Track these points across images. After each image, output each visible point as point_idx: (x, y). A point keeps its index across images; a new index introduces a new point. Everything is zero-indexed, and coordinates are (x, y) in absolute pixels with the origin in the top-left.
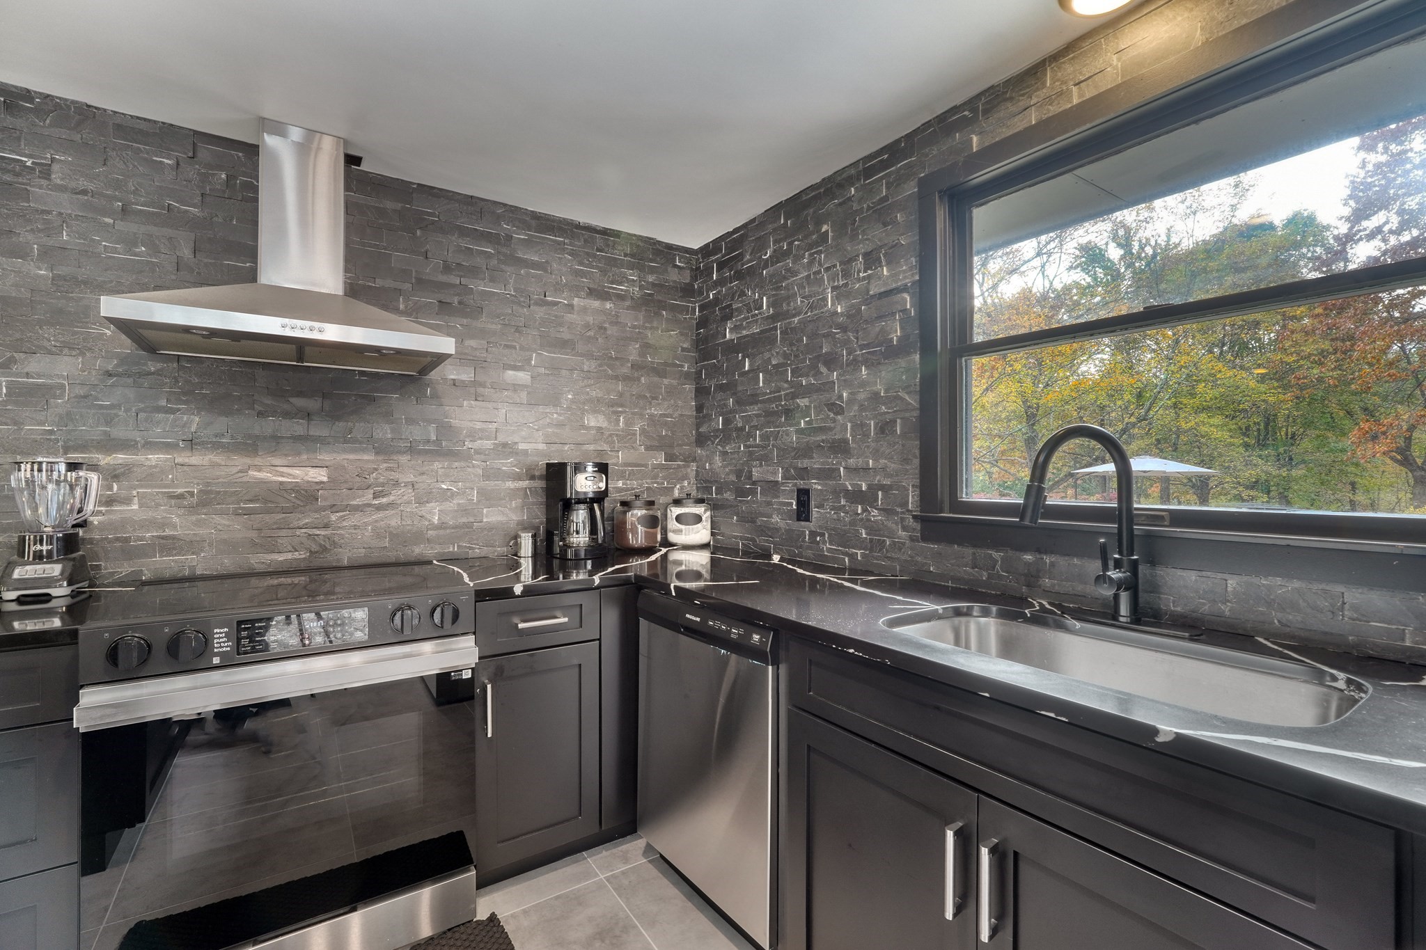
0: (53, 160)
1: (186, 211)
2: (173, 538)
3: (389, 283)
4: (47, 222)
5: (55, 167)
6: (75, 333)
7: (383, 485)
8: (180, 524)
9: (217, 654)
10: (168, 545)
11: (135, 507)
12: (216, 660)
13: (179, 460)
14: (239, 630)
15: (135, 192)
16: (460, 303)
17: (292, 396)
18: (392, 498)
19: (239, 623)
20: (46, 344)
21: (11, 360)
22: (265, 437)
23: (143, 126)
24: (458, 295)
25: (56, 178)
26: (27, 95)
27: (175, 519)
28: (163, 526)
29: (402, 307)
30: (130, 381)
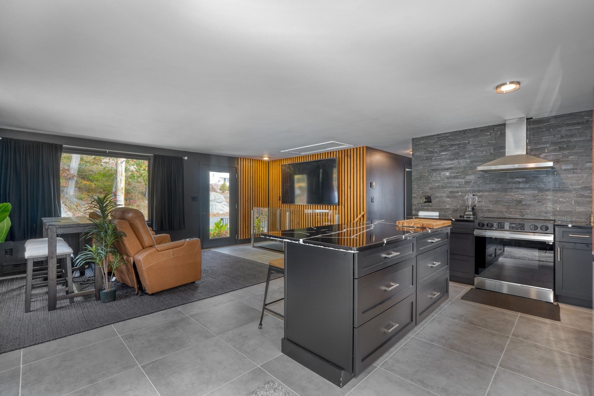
0: (470, 140)
1: (492, 142)
2: (490, 209)
3: (542, 146)
4: (470, 152)
5: (471, 142)
6: (474, 171)
7: (540, 199)
8: (491, 207)
9: (494, 228)
10: (489, 211)
11: (483, 203)
12: (494, 229)
13: (491, 194)
14: (498, 224)
15: (483, 142)
16: (567, 146)
17: (515, 178)
18: (543, 203)
19: (498, 223)
20: (469, 173)
21: (465, 177)
22: (509, 188)
23: (484, 128)
24: (566, 144)
25: (471, 144)
26: (466, 130)
27: (490, 206)
28: (488, 207)
29: (546, 151)
30: (482, 179)
